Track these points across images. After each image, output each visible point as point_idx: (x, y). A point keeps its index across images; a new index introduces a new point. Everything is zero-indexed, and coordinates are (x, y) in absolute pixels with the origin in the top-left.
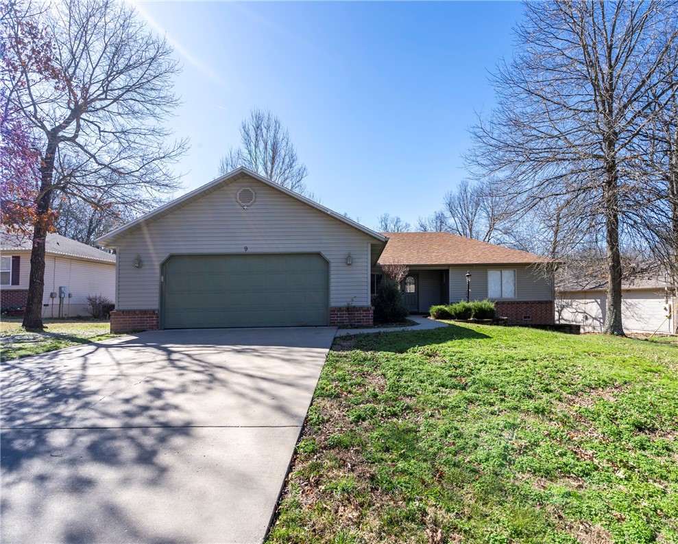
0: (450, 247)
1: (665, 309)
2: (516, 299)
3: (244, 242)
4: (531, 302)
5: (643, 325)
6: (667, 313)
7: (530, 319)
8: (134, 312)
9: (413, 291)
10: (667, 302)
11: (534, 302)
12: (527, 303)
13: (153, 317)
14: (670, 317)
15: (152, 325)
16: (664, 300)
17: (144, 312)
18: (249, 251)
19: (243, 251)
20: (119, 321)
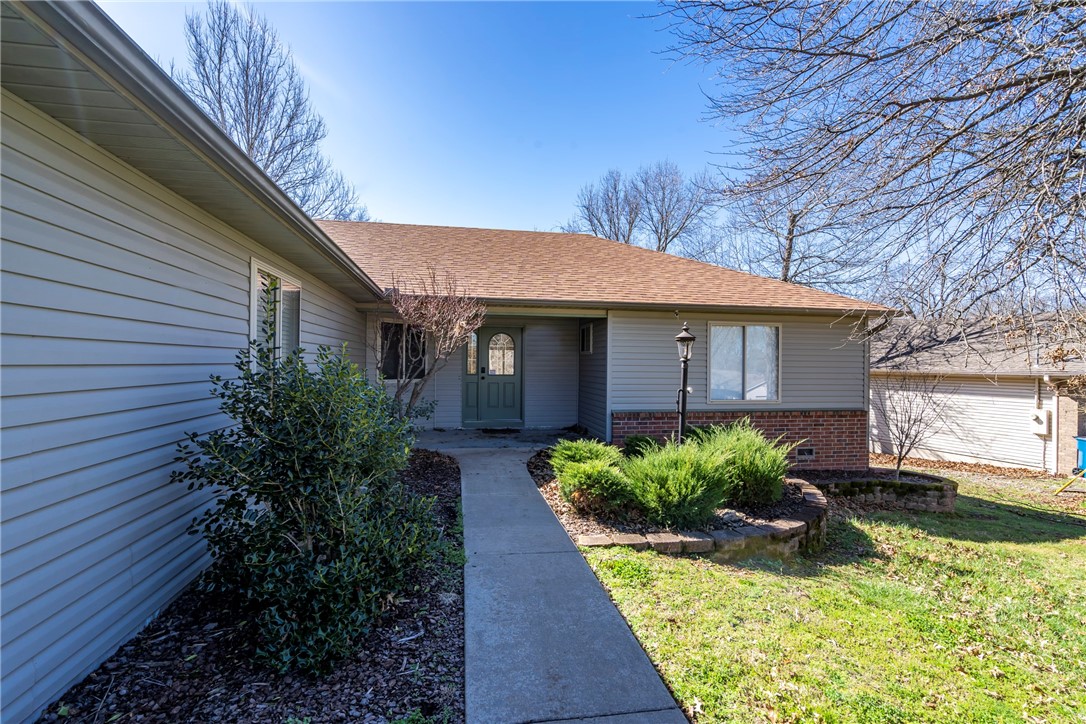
0: (604, 262)
1: (1037, 419)
2: (781, 404)
4: (816, 411)
6: (1043, 430)
7: (813, 457)
9: (511, 371)
10: (1039, 407)
11: (824, 412)
12: (805, 413)
14: (1046, 438)
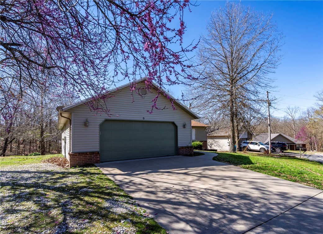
1: (228, 143)
3: (143, 115)
5: (220, 148)
8: (86, 153)
13: (97, 156)
14: (229, 146)
15: (97, 161)
16: (228, 140)
17: (92, 153)
18: (145, 119)
19: (142, 119)
20: (76, 159)
